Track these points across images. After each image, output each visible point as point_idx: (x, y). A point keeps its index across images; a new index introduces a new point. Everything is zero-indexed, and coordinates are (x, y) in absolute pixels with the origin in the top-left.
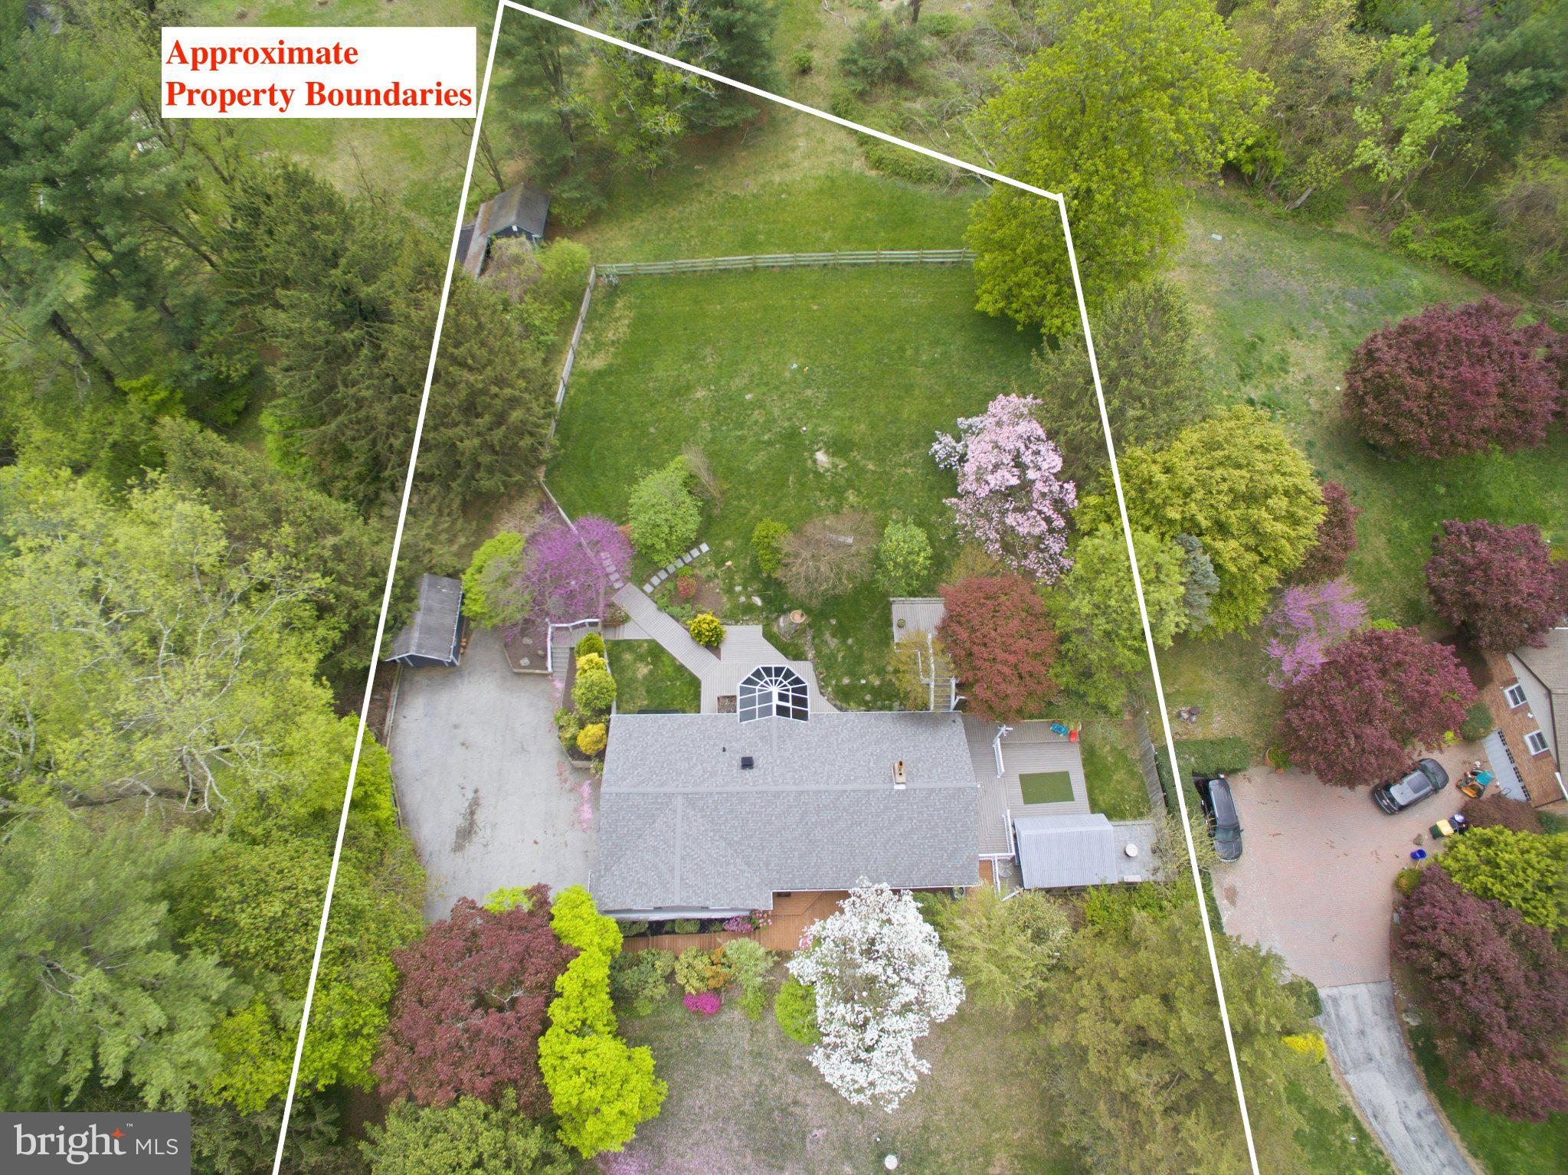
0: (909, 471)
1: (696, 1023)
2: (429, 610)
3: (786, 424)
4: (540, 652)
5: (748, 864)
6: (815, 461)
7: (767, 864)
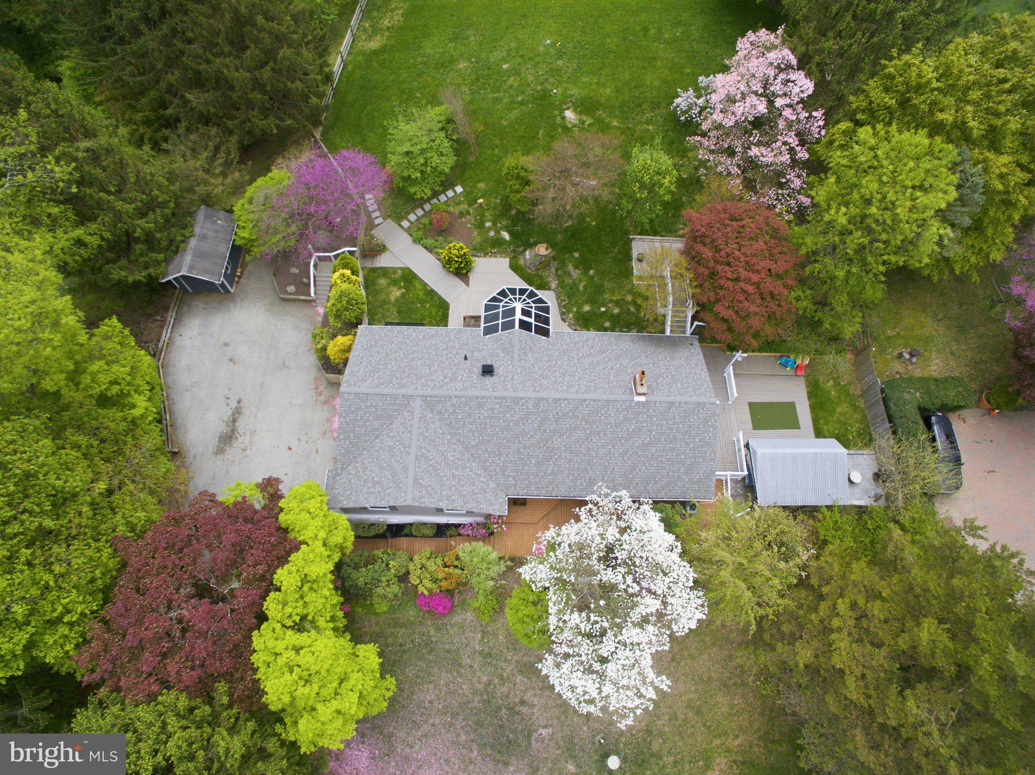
0: (651, 128)
1: (429, 622)
2: (204, 237)
3: (539, 88)
4: (305, 280)
5: (485, 469)
6: (564, 118)
7: (503, 470)
